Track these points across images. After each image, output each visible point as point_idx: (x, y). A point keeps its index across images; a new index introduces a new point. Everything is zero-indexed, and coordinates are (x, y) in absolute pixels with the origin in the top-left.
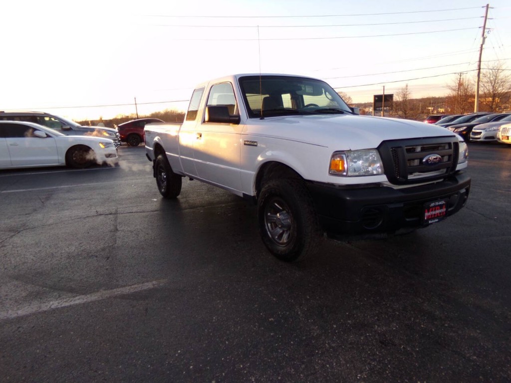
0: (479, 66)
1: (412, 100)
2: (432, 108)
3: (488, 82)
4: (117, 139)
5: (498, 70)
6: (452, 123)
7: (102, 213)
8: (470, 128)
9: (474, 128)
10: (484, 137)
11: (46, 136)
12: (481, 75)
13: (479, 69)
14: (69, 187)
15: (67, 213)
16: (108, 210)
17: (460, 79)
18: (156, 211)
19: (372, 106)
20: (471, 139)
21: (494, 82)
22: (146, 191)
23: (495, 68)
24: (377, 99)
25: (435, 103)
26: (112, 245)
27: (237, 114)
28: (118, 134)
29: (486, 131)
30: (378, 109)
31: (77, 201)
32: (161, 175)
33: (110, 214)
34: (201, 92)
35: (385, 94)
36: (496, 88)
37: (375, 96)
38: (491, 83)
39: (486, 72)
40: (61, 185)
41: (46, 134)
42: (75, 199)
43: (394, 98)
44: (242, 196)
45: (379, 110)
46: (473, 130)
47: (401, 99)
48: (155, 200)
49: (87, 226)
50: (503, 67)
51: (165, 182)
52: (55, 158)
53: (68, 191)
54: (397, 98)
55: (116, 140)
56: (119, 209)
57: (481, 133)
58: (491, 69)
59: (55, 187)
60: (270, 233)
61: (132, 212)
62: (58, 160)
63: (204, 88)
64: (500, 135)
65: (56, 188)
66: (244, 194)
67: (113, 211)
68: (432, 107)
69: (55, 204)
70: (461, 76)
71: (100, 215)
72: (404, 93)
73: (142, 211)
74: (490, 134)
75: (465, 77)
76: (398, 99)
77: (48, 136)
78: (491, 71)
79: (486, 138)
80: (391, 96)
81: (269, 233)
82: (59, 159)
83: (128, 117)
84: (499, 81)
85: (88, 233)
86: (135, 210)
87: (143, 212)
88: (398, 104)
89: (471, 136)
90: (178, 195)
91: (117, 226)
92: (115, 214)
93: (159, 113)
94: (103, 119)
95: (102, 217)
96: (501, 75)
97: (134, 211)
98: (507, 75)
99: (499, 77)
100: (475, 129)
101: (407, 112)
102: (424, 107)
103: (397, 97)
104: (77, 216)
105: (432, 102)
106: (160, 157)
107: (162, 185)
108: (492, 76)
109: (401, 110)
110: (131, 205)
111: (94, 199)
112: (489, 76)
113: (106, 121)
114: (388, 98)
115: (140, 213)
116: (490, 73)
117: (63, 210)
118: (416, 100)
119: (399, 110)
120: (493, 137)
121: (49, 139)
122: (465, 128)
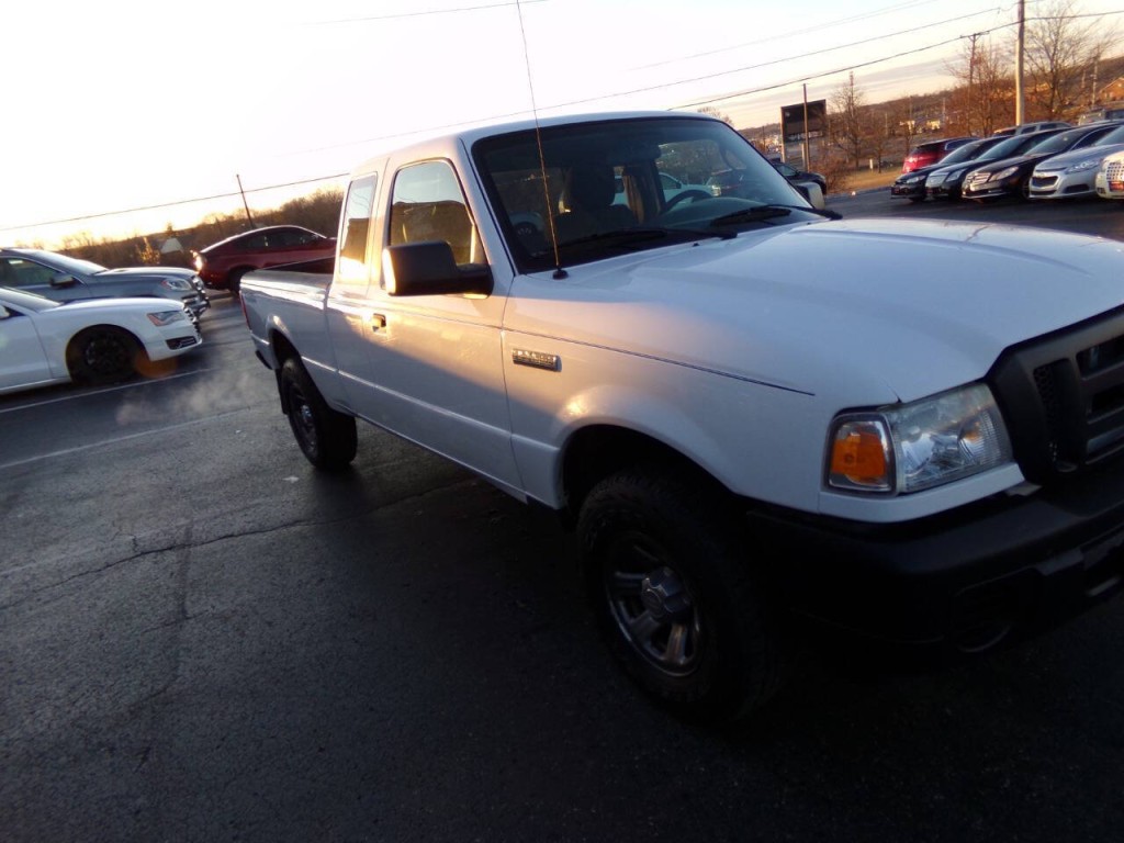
0: (1022, 13)
1: (867, 108)
2: (913, 122)
3: (1038, 50)
4: (195, 292)
5: (1062, 18)
6: (979, 159)
7: (148, 548)
8: (1027, 168)
9: (1037, 167)
10: (1063, 188)
11: (7, 314)
12: (1026, 35)
13: (1022, 20)
14: (74, 454)
15: (52, 557)
16: (165, 533)
17: (974, 48)
18: (296, 522)
19: (777, 132)
20: (1031, 196)
21: (1052, 50)
22: (268, 450)
23: (1055, 15)
24: (788, 115)
25: (918, 110)
26: (164, 689)
27: (479, 262)
28: (196, 280)
29: (1067, 173)
30: (792, 138)
31: (86, 503)
32: (300, 410)
33: (170, 549)
34: (370, 188)
35: (809, 100)
36: (1059, 61)
37: (785, 110)
38: (1047, 50)
39: (1036, 26)
40: (52, 450)
41: (8, 309)
42: (84, 497)
43: (827, 108)
44: (525, 500)
45: (796, 140)
46: (1036, 174)
47: (842, 109)
48: (294, 479)
49: (101, 604)
50: (1075, 10)
51: (313, 430)
52: (40, 366)
53: (71, 468)
54: (833, 108)
55: (194, 296)
56: (196, 527)
57: (1055, 178)
58: (1046, 19)
59: (35, 458)
60: (628, 628)
61: (232, 536)
62: (50, 370)
63: (376, 178)
64: (1101, 180)
65: (40, 462)
66: (529, 498)
67: (180, 536)
68: (913, 119)
69: (26, 523)
70: (974, 41)
71: (144, 553)
72: (850, 93)
73: (257, 527)
74: (1076, 179)
75: (986, 44)
76: (837, 111)
77: (14, 314)
78: (1044, 23)
79: (1068, 189)
80: (820, 105)
81: (622, 627)
82: (52, 366)
83: (231, 217)
84: (1066, 46)
85: (101, 636)
86: (239, 523)
87: (262, 530)
88: (837, 120)
89: (1032, 187)
90: (352, 458)
91: (183, 597)
92: (183, 546)
93: (302, 200)
94: (174, 229)
95: (146, 564)
96: (1070, 30)
97: (236, 529)
98: (1082, 28)
99: (1065, 35)
100: (1038, 171)
101: (859, 138)
102: (894, 122)
103: (835, 106)
104: (80, 565)
105: (911, 107)
106: (289, 364)
107: (307, 436)
108: (1047, 34)
109: (845, 135)
110: (231, 506)
111: (133, 491)
112: (1040, 34)
113: (182, 232)
114: (814, 111)
115: (253, 537)
116: (1043, 28)
117: (44, 544)
118: (875, 106)
119: (839, 136)
120: (1084, 187)
121: (17, 320)
122: (1013, 169)
